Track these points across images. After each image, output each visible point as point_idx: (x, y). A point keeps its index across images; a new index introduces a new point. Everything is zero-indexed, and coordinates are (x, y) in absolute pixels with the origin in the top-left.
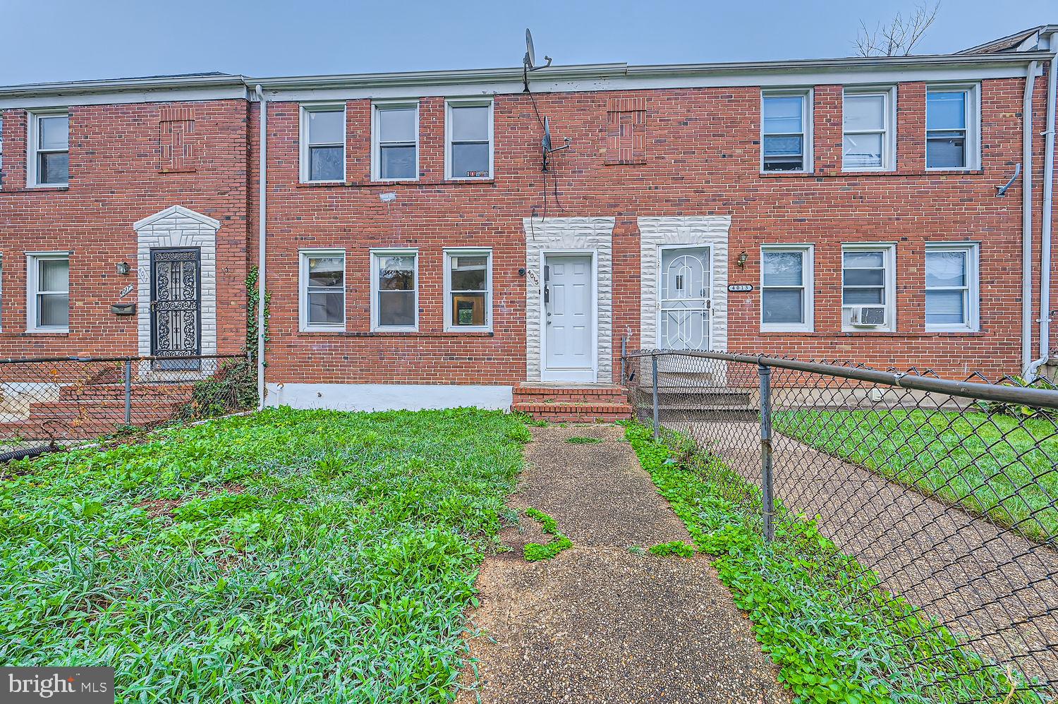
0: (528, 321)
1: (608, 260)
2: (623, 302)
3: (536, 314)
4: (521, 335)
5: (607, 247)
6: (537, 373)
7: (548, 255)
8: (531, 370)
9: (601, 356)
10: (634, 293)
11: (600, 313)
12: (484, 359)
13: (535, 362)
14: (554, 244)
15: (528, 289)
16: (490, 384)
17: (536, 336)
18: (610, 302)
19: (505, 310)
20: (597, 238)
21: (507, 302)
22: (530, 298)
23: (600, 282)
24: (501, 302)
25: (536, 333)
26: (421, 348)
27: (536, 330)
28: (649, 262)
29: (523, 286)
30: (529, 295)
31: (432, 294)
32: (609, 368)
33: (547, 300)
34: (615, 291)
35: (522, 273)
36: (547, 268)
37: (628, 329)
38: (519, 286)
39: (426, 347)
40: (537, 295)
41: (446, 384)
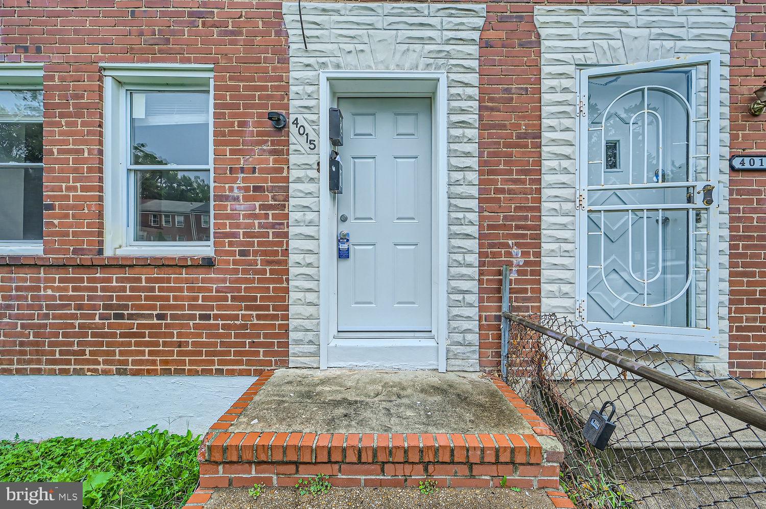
0: (293, 231)
1: (470, 98)
2: (502, 191)
3: (310, 216)
4: (279, 263)
5: (469, 70)
6: (312, 348)
7: (343, 89)
8: (298, 342)
9: (455, 311)
10: (526, 172)
11: (454, 215)
12: (193, 317)
13: (307, 324)
14: (350, 59)
15: (293, 159)
16: (207, 372)
17: (309, 265)
18: (474, 191)
19: (242, 207)
20: (447, 48)
21: (247, 189)
22: (299, 180)
23: (453, 146)
24: (231, 189)
25: (310, 259)
26: (49, 292)
27: (310, 252)
28: (560, 103)
29: (281, 152)
30: (294, 174)
31: (76, 170)
32: (474, 338)
33: (335, 185)
34: (486, 169)
35: (279, 123)
36: (335, 117)
37: (515, 250)
38: (273, 152)
39: (59, 289)
40: (312, 173)
41: (106, 373)
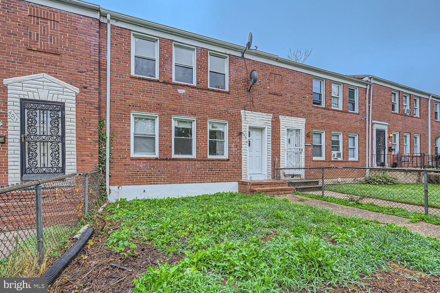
0: (242, 154)
1: (270, 131)
2: (275, 148)
3: (246, 151)
4: (240, 160)
5: (270, 126)
6: (246, 176)
7: (250, 127)
8: (244, 175)
9: (268, 169)
10: (278, 144)
11: (268, 152)
12: (225, 171)
13: (245, 171)
14: (252, 122)
15: (243, 140)
16: (228, 181)
17: (246, 160)
18: (271, 148)
19: (234, 149)
20: (267, 122)
21: (235, 146)
22: (244, 144)
23: (268, 139)
24: (232, 146)
25: (246, 159)
26: (198, 166)
27: (246, 158)
28: (283, 133)
29: (240, 139)
30: (243, 143)
31: (203, 141)
32: (271, 173)
33: (249, 146)
34: (272, 144)
35: (241, 133)
36: (249, 132)
37: (277, 158)
38: (239, 139)
39: (200, 165)
40: (246, 143)
41: (209, 182)
